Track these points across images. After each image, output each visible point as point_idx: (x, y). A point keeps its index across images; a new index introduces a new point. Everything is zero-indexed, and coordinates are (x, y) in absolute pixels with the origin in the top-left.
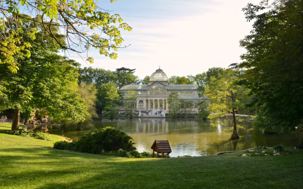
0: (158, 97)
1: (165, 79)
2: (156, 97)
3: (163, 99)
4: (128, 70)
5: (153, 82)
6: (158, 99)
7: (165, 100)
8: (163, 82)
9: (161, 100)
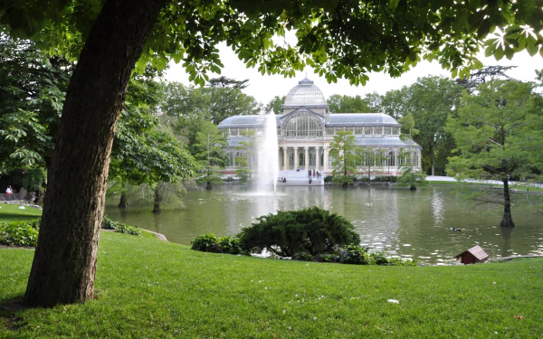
0: (305, 142)
1: (319, 102)
2: (300, 142)
3: (317, 146)
4: (232, 82)
5: (293, 107)
6: (306, 146)
7: (321, 149)
8: (316, 107)
9: (311, 149)
